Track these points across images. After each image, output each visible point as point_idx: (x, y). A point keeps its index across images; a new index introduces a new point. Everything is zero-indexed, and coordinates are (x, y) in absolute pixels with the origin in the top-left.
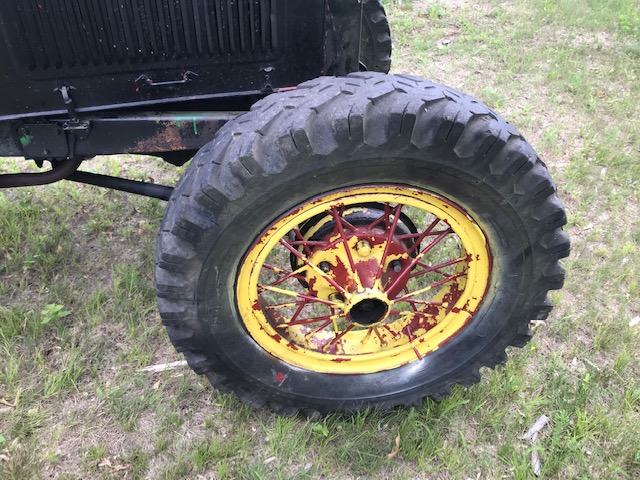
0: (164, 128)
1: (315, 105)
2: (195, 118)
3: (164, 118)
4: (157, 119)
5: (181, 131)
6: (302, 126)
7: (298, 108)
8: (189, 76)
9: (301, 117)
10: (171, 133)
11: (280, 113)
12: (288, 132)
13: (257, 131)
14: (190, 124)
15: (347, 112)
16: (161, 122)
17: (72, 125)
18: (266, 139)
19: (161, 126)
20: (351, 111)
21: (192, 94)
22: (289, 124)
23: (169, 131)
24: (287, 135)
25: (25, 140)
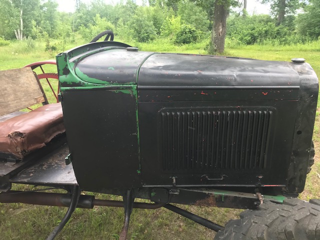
0: (209, 196)
1: (297, 219)
2: (223, 194)
3: (210, 193)
4: (207, 192)
5: (216, 199)
6: (291, 229)
7: (287, 218)
8: (224, 177)
9: (290, 224)
10: (212, 199)
11: (278, 218)
12: (283, 231)
13: (266, 225)
14: (221, 197)
15: (315, 227)
16: (208, 194)
17: (173, 192)
18: (270, 230)
19: (208, 196)
20: (317, 227)
21: (224, 184)
22: (284, 226)
23: (211, 198)
24: (283, 232)
25: (153, 194)
